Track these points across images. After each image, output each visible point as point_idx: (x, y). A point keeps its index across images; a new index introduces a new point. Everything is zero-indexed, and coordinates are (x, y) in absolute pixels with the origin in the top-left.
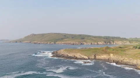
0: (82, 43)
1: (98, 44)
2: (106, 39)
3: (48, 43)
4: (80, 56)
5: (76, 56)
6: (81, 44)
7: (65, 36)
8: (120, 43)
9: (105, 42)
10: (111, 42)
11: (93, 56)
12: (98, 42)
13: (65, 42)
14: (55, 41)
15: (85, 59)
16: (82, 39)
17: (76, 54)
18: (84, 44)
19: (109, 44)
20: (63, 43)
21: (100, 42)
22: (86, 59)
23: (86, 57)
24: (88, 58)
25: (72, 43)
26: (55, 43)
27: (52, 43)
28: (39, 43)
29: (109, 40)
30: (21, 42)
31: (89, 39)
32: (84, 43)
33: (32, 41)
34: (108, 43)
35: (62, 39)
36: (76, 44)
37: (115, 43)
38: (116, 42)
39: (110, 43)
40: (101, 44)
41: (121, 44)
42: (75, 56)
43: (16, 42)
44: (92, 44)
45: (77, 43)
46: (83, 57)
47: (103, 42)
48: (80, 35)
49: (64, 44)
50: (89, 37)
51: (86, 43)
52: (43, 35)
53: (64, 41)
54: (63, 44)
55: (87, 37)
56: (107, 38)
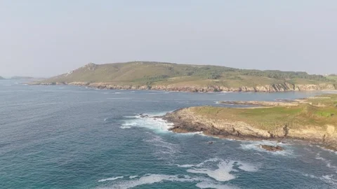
0: (217, 87)
1: (256, 91)
2: (274, 77)
3: (133, 87)
4: (249, 129)
5: (236, 129)
6: (216, 90)
7: (170, 69)
8: (310, 88)
9: (274, 86)
10: (288, 85)
11: (282, 129)
12: (256, 85)
13: (174, 86)
14: (150, 82)
15: (262, 138)
16: (216, 78)
17: (233, 124)
18: (222, 90)
19: (283, 90)
20: (169, 87)
21: (262, 84)
22: (266, 138)
23: (265, 133)
24: (269, 135)
25: (193, 87)
26: (150, 88)
27: (143, 87)
28: (110, 86)
29: (283, 81)
30: (64, 83)
31: (233, 77)
32: (221, 88)
33: (92, 82)
34: (279, 88)
35: (165, 77)
36: (203, 90)
37: (297, 89)
38: (300, 86)
39: (285, 89)
40: (265, 89)
41: (312, 90)
42: (234, 130)
43: (54, 84)
44: (240, 91)
45: (205, 88)
46: (257, 134)
47: (268, 86)
48: (207, 68)
49: (173, 90)
50: (231, 73)
51: (227, 89)
52: (116, 66)
53: (172, 83)
54: (169, 89)
55: (226, 73)
56: (278, 75)
